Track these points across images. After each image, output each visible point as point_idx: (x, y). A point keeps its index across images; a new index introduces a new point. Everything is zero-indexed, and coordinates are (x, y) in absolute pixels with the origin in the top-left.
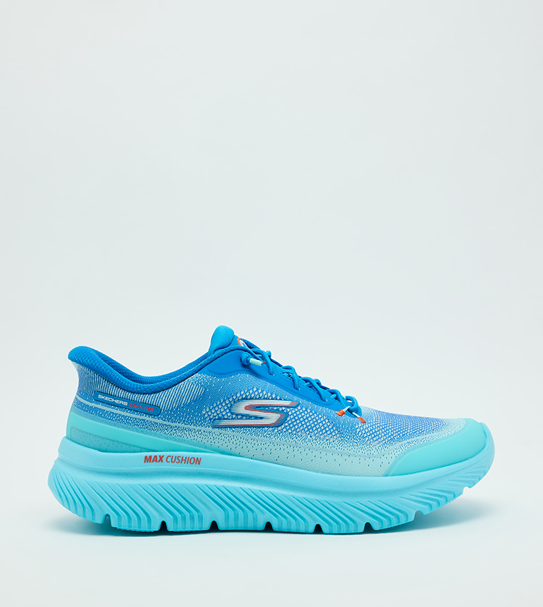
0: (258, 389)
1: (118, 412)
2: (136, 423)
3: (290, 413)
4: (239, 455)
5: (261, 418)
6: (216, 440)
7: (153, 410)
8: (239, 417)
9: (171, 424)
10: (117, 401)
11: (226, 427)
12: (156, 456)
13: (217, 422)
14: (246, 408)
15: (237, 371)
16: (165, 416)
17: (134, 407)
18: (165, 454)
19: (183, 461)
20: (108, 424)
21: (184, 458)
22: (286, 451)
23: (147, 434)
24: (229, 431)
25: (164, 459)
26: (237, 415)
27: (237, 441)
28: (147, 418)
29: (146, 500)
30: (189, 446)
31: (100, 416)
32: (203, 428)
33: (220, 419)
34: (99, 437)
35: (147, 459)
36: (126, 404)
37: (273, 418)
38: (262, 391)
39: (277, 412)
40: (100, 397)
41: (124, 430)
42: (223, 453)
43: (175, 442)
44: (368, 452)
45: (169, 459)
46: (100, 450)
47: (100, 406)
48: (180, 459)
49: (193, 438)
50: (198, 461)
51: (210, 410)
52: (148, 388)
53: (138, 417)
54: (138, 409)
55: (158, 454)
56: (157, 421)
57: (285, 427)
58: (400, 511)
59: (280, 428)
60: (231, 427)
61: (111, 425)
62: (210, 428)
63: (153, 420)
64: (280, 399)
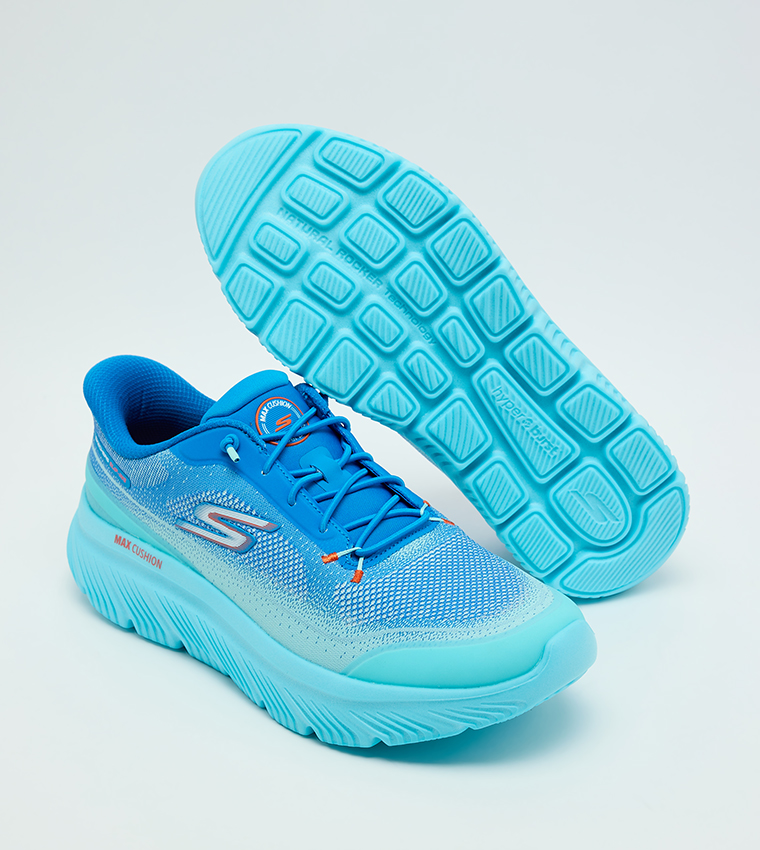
0: (228, 495)
1: (103, 467)
2: (113, 490)
3: (259, 540)
5: (225, 536)
6: (180, 545)
7: (125, 481)
8: (202, 525)
9: (140, 506)
10: (103, 453)
11: (188, 532)
12: (125, 539)
13: (181, 523)
14: (211, 516)
15: (213, 459)
16: (133, 493)
17: (113, 468)
18: (134, 541)
19: (146, 558)
21: (147, 554)
23: (120, 507)
24: (191, 540)
25: (131, 546)
26: (200, 521)
27: (199, 556)
28: (121, 488)
29: (114, 590)
30: (155, 540)
32: (167, 525)
33: (183, 519)
35: (118, 539)
36: (108, 460)
37: (237, 540)
38: (233, 499)
39: (243, 532)
42: (185, 564)
43: (143, 530)
44: (335, 631)
45: (135, 549)
48: (144, 553)
50: (159, 564)
51: (174, 504)
54: (115, 472)
56: (127, 494)
57: (249, 557)
58: (347, 730)
59: (242, 557)
60: (194, 534)
62: (174, 527)
63: (125, 492)
64: (256, 516)
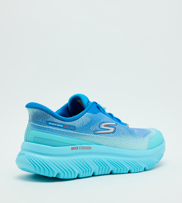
1: (59, 129)
2: (67, 134)
3: (116, 128)
4: (102, 145)
5: (109, 130)
6: (95, 139)
7: (73, 128)
8: (102, 130)
9: (80, 134)
10: (58, 125)
11: (98, 134)
12: (75, 147)
13: (95, 132)
14: (104, 126)
15: (98, 111)
16: (78, 131)
17: (65, 127)
18: (79, 146)
19: (85, 148)
20: (55, 135)
21: (86, 147)
22: (118, 142)
23: (71, 138)
24: (99, 136)
25: (78, 148)
26: (101, 129)
27: (102, 139)
28: (71, 131)
29: (73, 165)
30: (86, 142)
31: (51, 131)
32: (91, 135)
33: (96, 131)
34: (51, 140)
35: (72, 149)
36: (62, 126)
40: (50, 123)
41: (62, 137)
42: (97, 144)
43: (81, 141)
45: (80, 148)
46: (52, 146)
47: (50, 127)
48: (84, 147)
49: (87, 139)
50: (90, 148)
51: (93, 127)
52: (70, 119)
53: (67, 131)
54: (67, 128)
55: (76, 146)
56: (75, 132)
57: (116, 133)
59: (114, 133)
60: (100, 134)
61: (56, 135)
62: (93, 135)
63: (73, 132)
64: (112, 122)
